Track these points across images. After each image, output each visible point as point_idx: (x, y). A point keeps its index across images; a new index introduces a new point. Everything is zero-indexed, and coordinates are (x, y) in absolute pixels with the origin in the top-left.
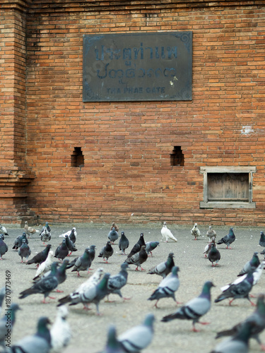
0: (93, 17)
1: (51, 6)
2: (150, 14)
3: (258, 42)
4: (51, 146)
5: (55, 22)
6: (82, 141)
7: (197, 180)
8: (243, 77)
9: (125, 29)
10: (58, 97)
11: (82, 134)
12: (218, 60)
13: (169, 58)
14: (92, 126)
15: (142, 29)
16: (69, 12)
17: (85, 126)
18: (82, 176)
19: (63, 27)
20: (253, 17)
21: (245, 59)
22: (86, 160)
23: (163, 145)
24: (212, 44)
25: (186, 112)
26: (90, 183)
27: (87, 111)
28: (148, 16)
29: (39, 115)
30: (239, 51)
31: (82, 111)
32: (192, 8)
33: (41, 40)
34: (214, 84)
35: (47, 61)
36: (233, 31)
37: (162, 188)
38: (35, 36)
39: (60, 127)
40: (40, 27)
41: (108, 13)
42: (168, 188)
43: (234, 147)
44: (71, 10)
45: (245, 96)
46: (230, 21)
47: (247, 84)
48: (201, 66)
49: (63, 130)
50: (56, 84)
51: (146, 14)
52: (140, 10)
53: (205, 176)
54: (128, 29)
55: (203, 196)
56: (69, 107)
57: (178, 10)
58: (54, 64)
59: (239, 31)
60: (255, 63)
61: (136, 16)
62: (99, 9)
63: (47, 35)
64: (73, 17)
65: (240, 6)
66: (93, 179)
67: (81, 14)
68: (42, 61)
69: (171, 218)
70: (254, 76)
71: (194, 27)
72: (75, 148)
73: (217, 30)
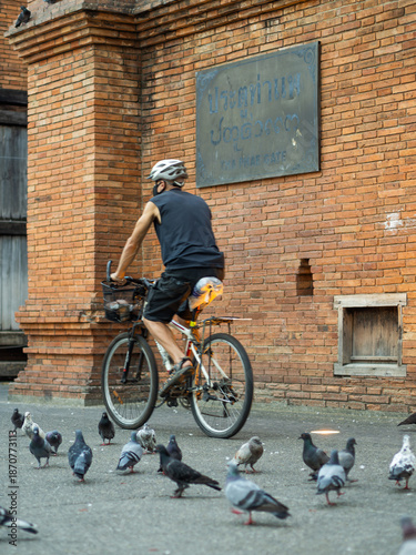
0: (208, 40)
1: (158, 31)
2: (270, 20)
3: (405, 46)
5: (169, 57)
7: (330, 321)
8: (387, 118)
9: (242, 53)
12: (353, 91)
13: (291, 97)
15: (262, 49)
16: (183, 37)
19: (177, 63)
21: (389, 83)
23: (288, 257)
24: (346, 60)
25: (315, 195)
28: (268, 24)
30: (381, 68)
33: (157, 89)
34: (349, 137)
36: (373, 31)
37: (288, 337)
38: (149, 84)
40: (155, 69)
41: (224, 28)
42: (294, 337)
43: (376, 257)
45: (389, 155)
46: (368, 11)
47: (392, 131)
48: (332, 104)
51: (265, 21)
52: (259, 15)
53: (341, 313)
54: (246, 53)
55: (338, 351)
57: (303, 6)
58: (169, 128)
59: (381, 29)
60: (402, 88)
61: (256, 28)
63: (162, 81)
64: (188, 44)
67: (195, 37)
68: (157, 125)
69: (298, 394)
70: (402, 114)
71: (323, 32)
73: (351, 32)
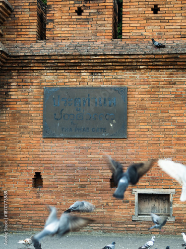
0: (52, 74)
1: (20, 65)
2: (95, 73)
3: (177, 96)
4: (17, 171)
5: (22, 77)
6: (41, 168)
7: (130, 199)
8: (165, 121)
9: (76, 84)
10: (23, 133)
11: (42, 162)
12: (146, 109)
13: (110, 106)
14: (49, 156)
15: (89, 83)
16: (33, 70)
17: (44, 156)
18: (41, 195)
19: (29, 81)
20: (173, 77)
21: (167, 108)
22: (44, 183)
23: (105, 171)
24: (142, 96)
25: (122, 147)
26: (47, 200)
27: (45, 144)
28: (94, 74)
29: (8, 147)
30: (163, 102)
31: (42, 145)
32: (127, 69)
33: (11, 90)
34: (143, 126)
35: (16, 106)
36: (158, 87)
37: (103, 205)
38: (6, 87)
39: (25, 156)
40: (11, 80)
41: (64, 71)
42: (107, 204)
43: (159, 174)
44: (35, 68)
45: (167, 136)
46: (155, 80)
47: (169, 127)
48: (133, 112)
49: (27, 159)
50: (22, 123)
51: (92, 73)
52: (88, 70)
53: (137, 196)
54: (78, 84)
55: (135, 211)
56: (32, 142)
57: (116, 71)
58: (21, 109)
59: (163, 88)
60: (174, 112)
61: (85, 75)
62: (57, 68)
63: (16, 87)
64: (35, 74)
65: (163, 69)
66: (50, 197)
67: (42, 71)
68: (11, 106)
69: (110, 228)
70: (174, 121)
71: (129, 83)
72: (36, 173)
73: (146, 86)
